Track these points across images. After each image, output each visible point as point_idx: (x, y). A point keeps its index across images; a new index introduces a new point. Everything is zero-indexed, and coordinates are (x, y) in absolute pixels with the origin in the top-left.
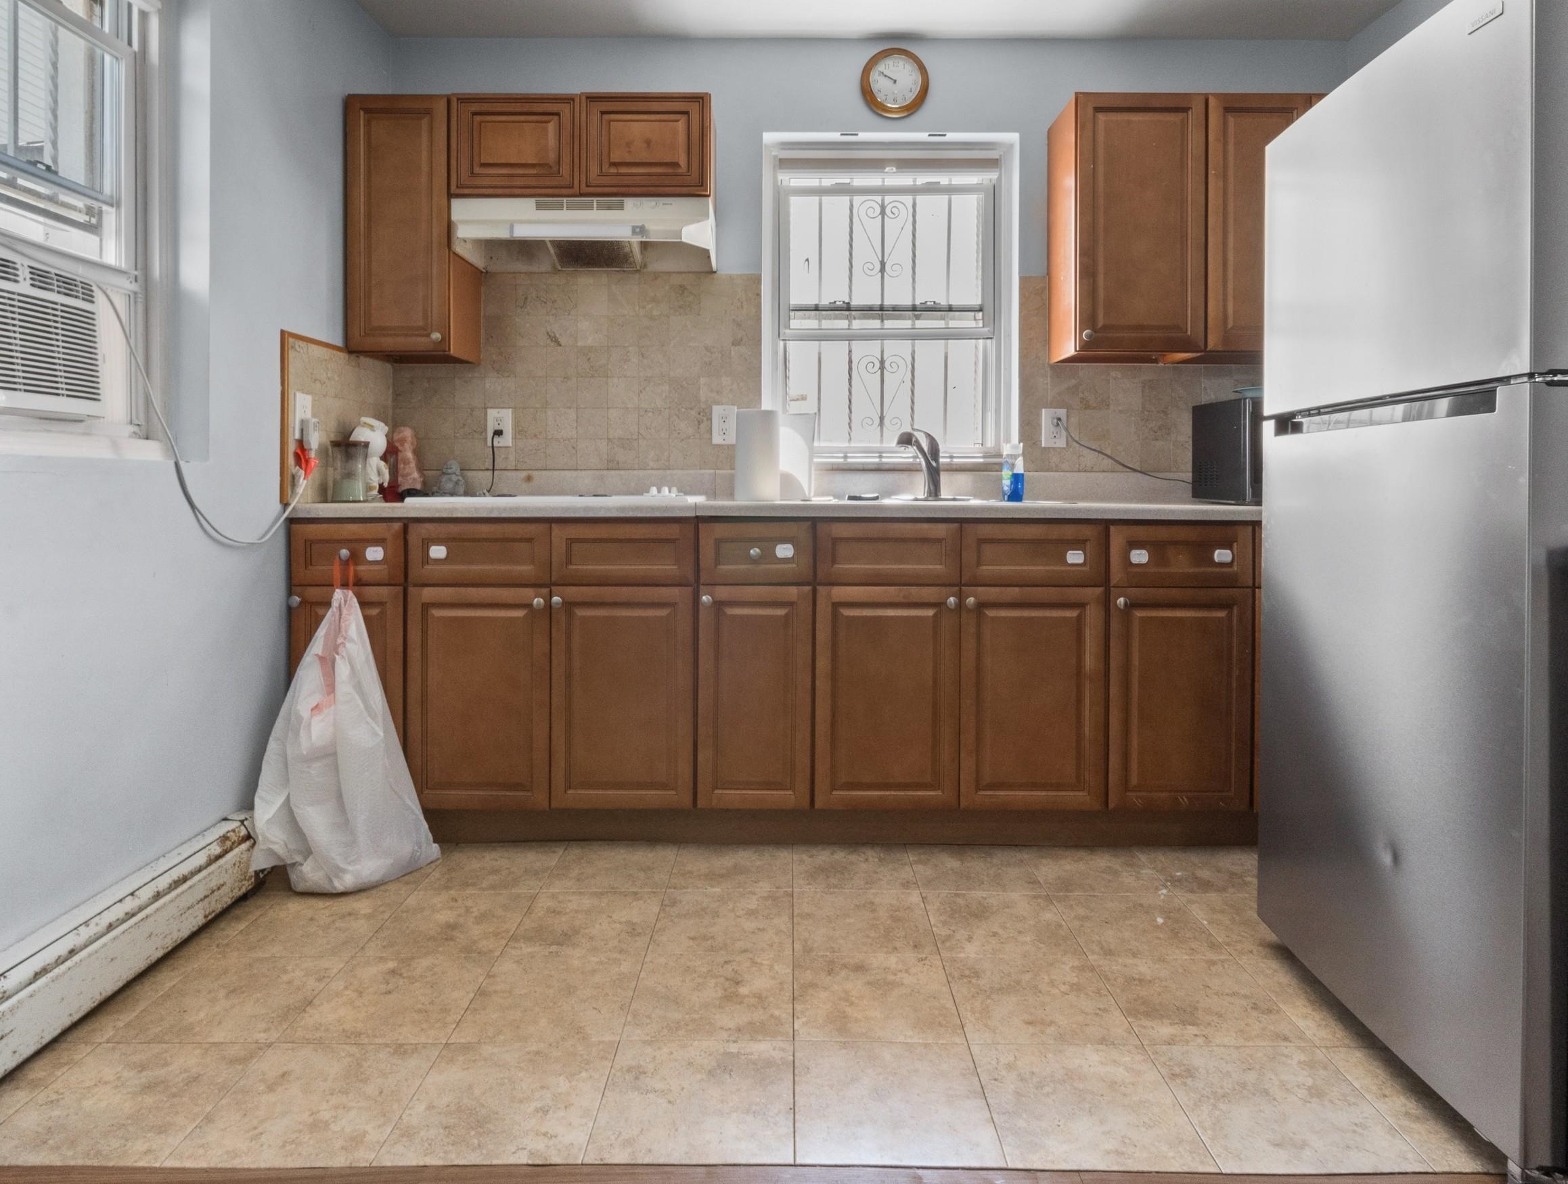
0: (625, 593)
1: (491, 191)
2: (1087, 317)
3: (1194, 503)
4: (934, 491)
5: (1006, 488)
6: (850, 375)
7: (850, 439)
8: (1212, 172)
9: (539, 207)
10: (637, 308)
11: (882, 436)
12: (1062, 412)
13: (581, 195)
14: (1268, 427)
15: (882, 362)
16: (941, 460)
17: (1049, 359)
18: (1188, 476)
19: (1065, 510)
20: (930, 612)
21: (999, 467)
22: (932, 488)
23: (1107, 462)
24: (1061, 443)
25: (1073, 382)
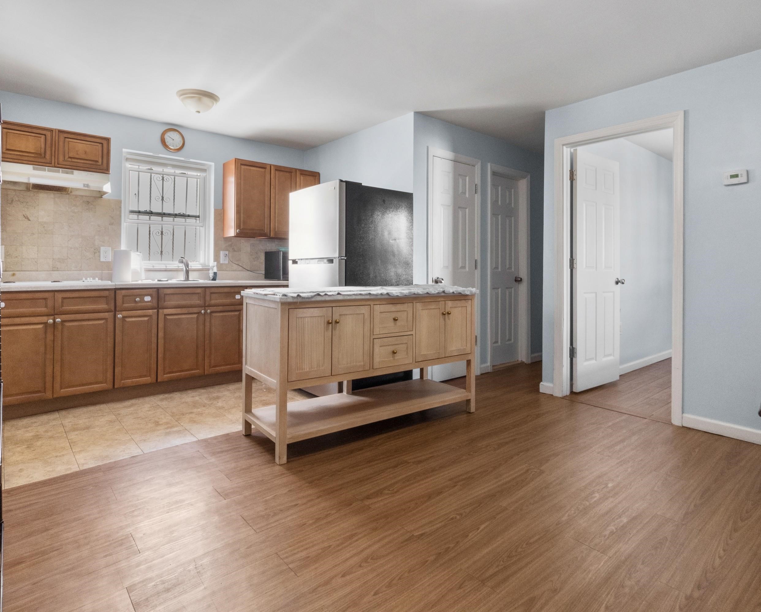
0: (86, 316)
1: (11, 160)
2: (238, 226)
3: (265, 280)
4: (187, 278)
5: (211, 277)
6: (150, 236)
7: (149, 259)
8: (272, 187)
9: (34, 169)
10: (67, 208)
11: (162, 258)
12: (227, 252)
13: (55, 167)
14: (290, 262)
15: (162, 232)
16: (189, 267)
17: (223, 235)
18: (263, 272)
19: (235, 283)
20: (195, 316)
21: (208, 270)
22: (187, 277)
23: (241, 268)
24: (227, 262)
25: (230, 243)
